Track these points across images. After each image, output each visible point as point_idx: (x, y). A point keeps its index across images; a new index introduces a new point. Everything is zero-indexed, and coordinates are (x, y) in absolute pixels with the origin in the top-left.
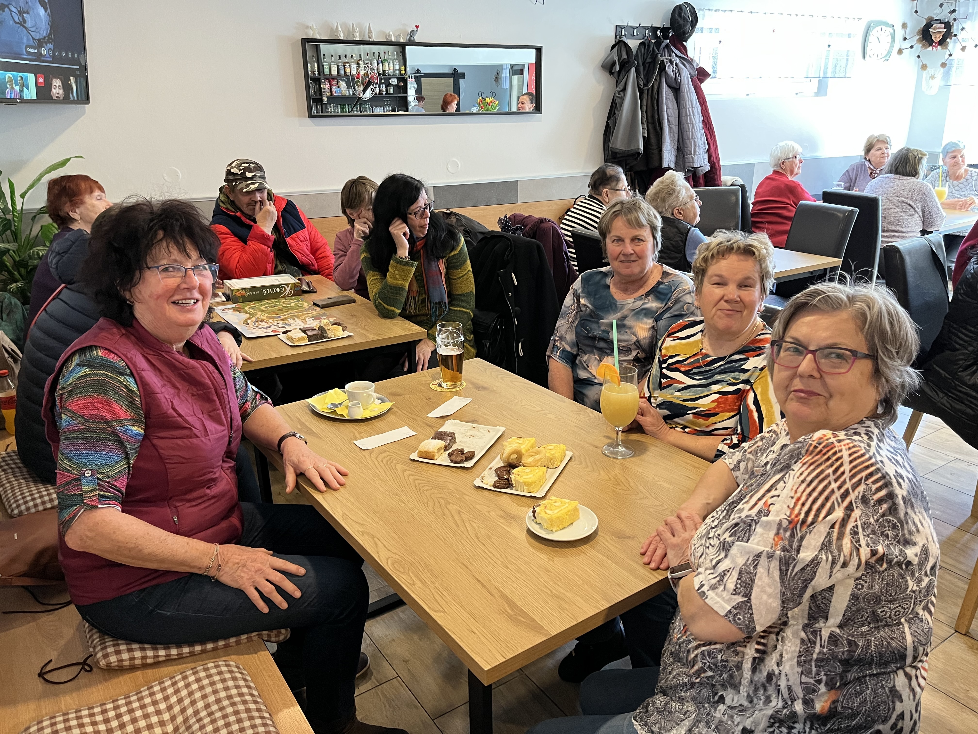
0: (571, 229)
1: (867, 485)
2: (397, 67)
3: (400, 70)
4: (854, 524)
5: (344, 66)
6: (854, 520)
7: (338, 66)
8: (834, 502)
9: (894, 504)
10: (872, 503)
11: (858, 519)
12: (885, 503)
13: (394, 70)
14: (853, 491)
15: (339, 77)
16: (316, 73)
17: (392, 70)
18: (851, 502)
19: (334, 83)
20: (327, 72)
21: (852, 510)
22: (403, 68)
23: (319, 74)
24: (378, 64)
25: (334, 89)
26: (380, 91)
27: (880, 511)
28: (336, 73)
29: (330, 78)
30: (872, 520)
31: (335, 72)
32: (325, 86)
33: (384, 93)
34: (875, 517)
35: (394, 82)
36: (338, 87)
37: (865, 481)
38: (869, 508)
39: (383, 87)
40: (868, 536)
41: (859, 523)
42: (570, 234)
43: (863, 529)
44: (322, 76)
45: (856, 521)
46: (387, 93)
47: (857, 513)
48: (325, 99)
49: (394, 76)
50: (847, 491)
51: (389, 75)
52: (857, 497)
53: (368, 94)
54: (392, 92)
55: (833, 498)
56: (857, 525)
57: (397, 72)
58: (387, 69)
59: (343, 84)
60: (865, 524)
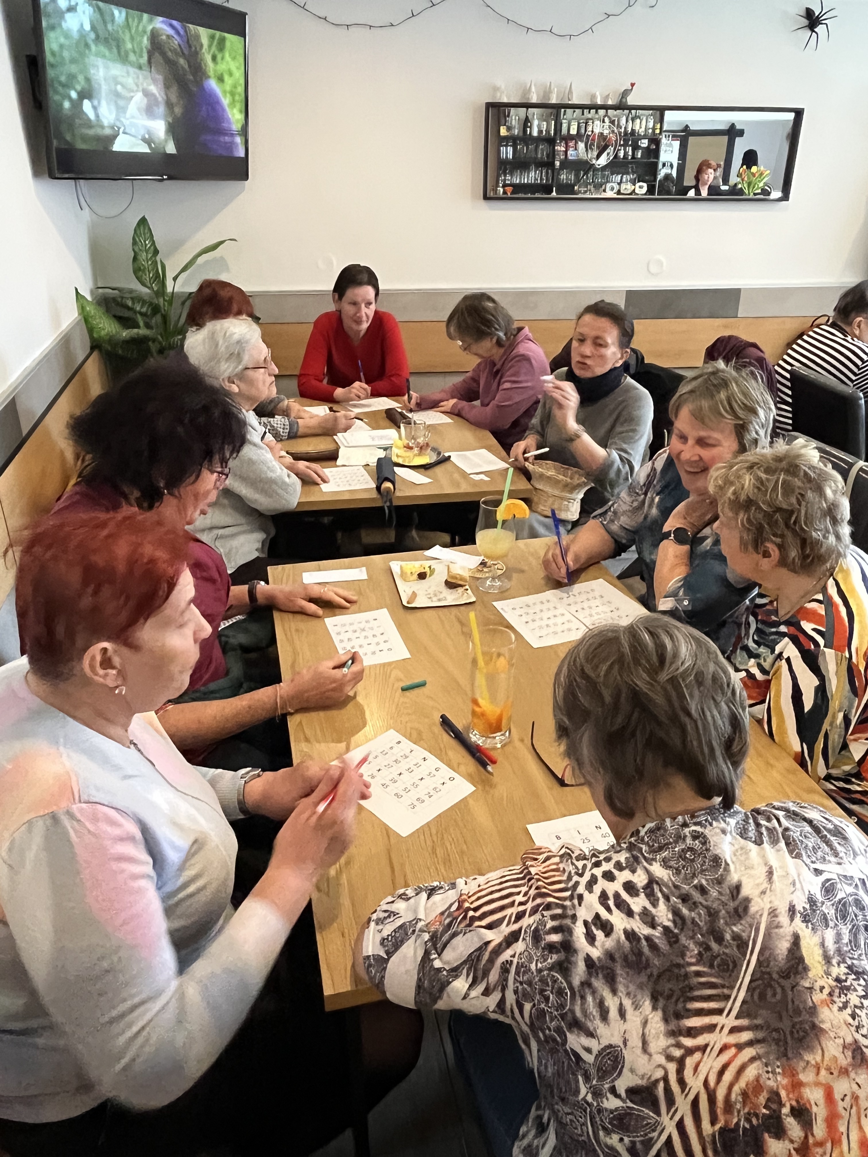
0: (789, 368)
1: (543, 916)
2: (651, 125)
3: (654, 129)
4: (509, 959)
5: (586, 123)
6: (512, 953)
7: (579, 124)
8: (506, 916)
9: (568, 960)
10: (543, 943)
11: (517, 956)
12: (557, 953)
13: (646, 129)
14: (530, 916)
15: (579, 136)
16: (552, 132)
17: (643, 129)
18: (520, 929)
19: (572, 144)
20: (564, 131)
21: (517, 940)
22: (658, 126)
23: (555, 133)
24: (627, 121)
25: (571, 152)
26: (626, 153)
27: (549, 960)
28: (575, 133)
29: (568, 138)
30: (533, 967)
31: (574, 131)
32: (560, 148)
33: (630, 157)
34: (539, 965)
35: (644, 143)
36: (576, 149)
37: (543, 909)
38: (537, 948)
39: (630, 150)
40: (521, 983)
41: (515, 961)
42: (788, 376)
43: (517, 973)
44: (558, 137)
45: (513, 956)
46: (633, 157)
47: (519, 946)
48: (557, 164)
49: (645, 137)
50: (524, 912)
51: (639, 135)
52: (529, 926)
53: (603, 161)
54: (639, 156)
55: (508, 912)
56: (511, 961)
57: (650, 131)
58: (637, 128)
59: (581, 145)
60: (522, 966)
